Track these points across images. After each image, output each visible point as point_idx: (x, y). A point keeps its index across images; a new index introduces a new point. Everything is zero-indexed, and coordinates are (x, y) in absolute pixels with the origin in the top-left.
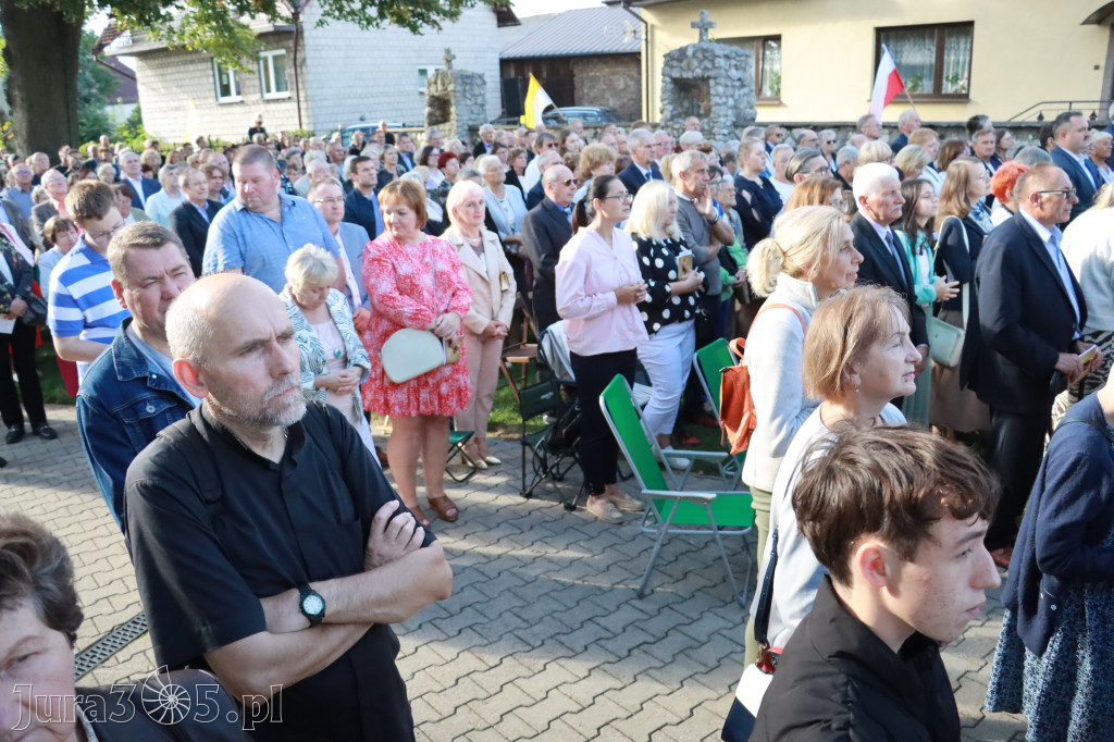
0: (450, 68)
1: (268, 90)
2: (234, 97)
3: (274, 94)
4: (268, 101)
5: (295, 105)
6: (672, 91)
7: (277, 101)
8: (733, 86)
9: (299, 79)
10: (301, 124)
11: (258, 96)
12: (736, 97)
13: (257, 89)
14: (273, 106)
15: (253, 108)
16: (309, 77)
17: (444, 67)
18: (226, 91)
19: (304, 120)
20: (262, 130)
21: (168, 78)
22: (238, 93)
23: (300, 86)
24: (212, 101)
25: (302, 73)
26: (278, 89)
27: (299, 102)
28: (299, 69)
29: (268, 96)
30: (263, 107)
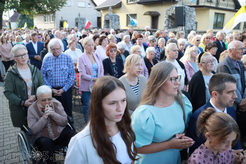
2: (46, 22)
7: (52, 23)
8: (82, 24)
9: (55, 19)
10: (55, 27)
11: (50, 22)
12: (82, 25)
16: (56, 19)
18: (45, 21)
21: (38, 18)
22: (47, 21)
23: (55, 21)
24: (43, 22)
26: (53, 21)
27: (55, 23)
30: (50, 24)
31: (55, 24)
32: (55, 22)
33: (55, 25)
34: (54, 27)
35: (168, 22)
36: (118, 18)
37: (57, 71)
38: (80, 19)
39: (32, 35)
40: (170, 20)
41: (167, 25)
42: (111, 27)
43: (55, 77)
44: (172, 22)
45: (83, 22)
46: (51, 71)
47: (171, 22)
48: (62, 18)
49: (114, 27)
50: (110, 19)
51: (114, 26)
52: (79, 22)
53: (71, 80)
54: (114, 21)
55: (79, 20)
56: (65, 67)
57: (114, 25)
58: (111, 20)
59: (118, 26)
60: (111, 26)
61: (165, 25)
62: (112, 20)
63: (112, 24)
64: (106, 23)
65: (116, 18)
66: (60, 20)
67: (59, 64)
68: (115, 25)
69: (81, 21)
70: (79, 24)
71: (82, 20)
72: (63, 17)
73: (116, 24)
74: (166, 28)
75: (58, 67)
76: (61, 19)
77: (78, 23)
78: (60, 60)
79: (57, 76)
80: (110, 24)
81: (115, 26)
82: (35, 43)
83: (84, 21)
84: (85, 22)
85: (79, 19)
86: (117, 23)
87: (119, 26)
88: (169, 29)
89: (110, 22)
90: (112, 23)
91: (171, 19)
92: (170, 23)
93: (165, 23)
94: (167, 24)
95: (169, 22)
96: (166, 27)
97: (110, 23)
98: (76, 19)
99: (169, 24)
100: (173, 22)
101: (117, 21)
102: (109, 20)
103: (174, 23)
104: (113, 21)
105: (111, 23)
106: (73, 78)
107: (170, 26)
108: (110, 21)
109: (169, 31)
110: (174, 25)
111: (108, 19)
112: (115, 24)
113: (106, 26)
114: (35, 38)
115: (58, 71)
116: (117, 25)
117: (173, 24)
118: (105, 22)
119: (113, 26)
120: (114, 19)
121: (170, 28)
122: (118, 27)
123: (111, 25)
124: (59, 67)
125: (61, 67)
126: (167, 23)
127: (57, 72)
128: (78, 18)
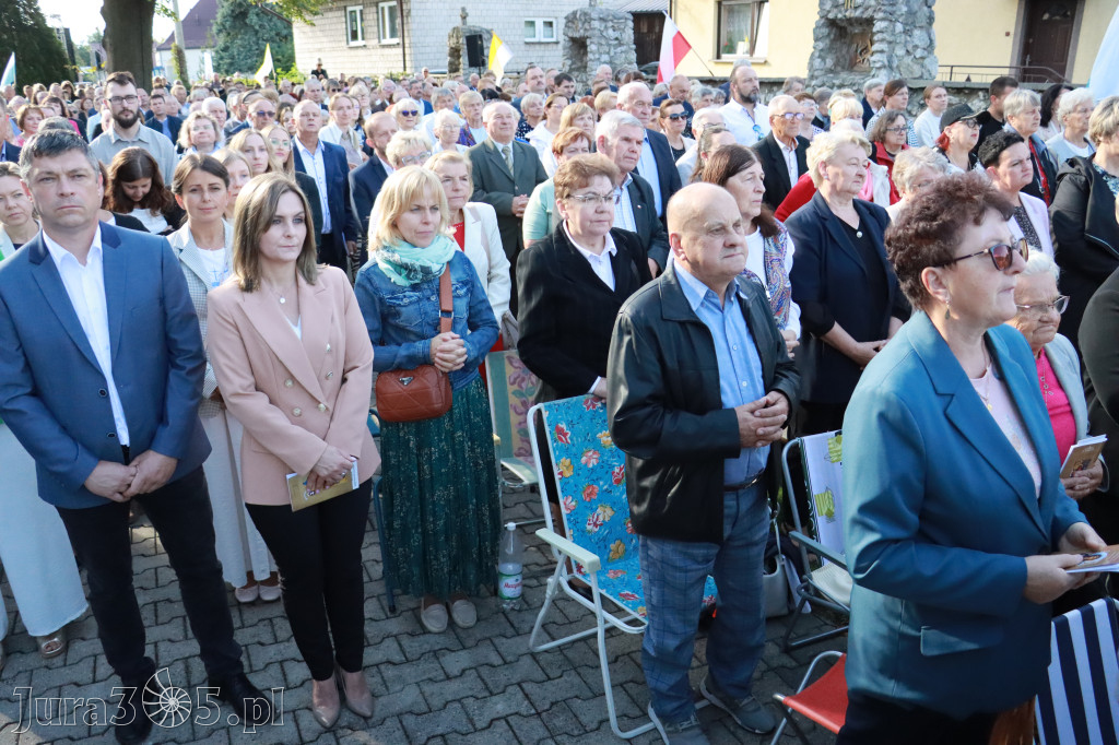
0: (466, 23)
1: (384, 37)
2: (359, 42)
3: (388, 41)
4: (384, 46)
5: (399, 51)
6: (571, 48)
7: (390, 46)
9: (406, 27)
10: (405, 67)
11: (376, 41)
13: (376, 35)
14: (387, 51)
15: (373, 52)
16: (413, 26)
17: (459, 23)
18: (354, 36)
19: (408, 64)
20: (323, 72)
22: (363, 38)
23: (406, 34)
24: (344, 44)
25: (408, 23)
26: (393, 36)
27: (404, 48)
28: (405, 20)
29: (384, 42)
30: (381, 51)
31: (407, 51)
32: (407, 41)
33: (407, 58)
34: (402, 64)
36: (925, 9)
38: (601, 19)
42: (882, 66)
48: (464, 18)
49: (897, 67)
50: (877, 15)
51: (901, 58)
52: (596, 33)
54: (905, 24)
55: (595, 24)
57: (900, 51)
58: (881, 19)
59: (922, 58)
60: (885, 63)
62: (889, 17)
63: (894, 49)
64: (836, 43)
65: (915, 7)
66: (454, 29)
68: (908, 53)
69: (606, 28)
70: (592, 47)
73: (915, 47)
77: (588, 41)
80: (874, 47)
81: (908, 60)
83: (623, 31)
85: (593, 15)
86: (917, 42)
87: (927, 62)
89: (881, 31)
90: (889, 43)
97: (877, 37)
98: (571, 20)
101: (922, 28)
102: (870, 21)
104: (899, 27)
105: (881, 40)
108: (879, 25)
111: (856, 14)
112: (910, 48)
116: (919, 53)
119: (895, 63)
120: (904, 9)
122: (922, 66)
123: (881, 52)
128: (585, 14)
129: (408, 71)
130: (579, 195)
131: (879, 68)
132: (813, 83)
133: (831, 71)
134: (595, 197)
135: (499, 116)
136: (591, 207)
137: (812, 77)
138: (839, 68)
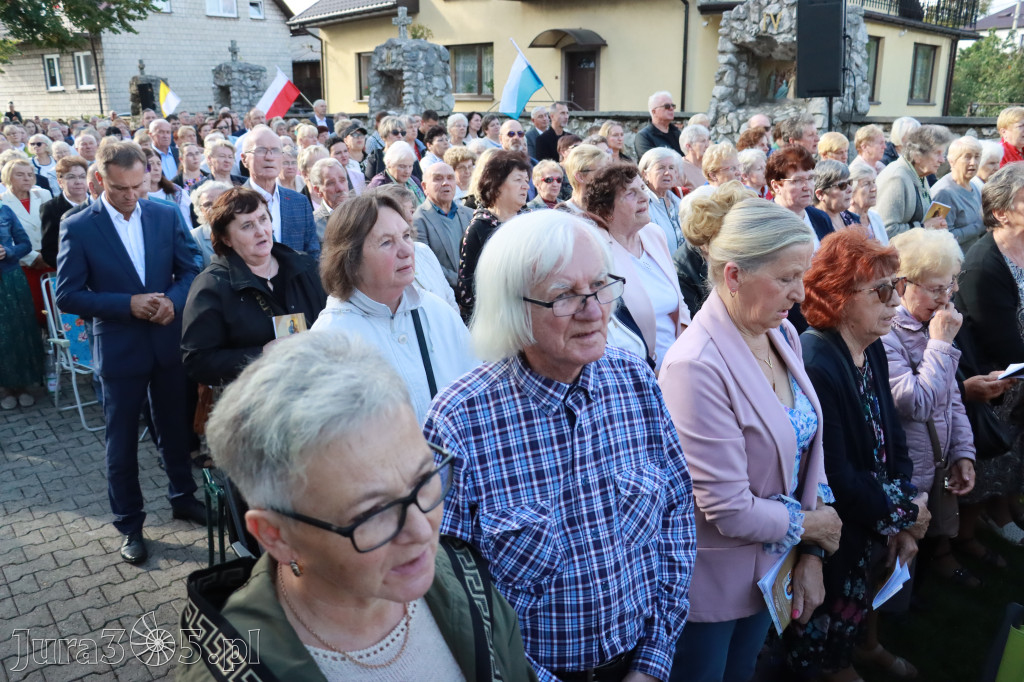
0: (142, 73)
1: (82, 84)
2: (58, 87)
3: (85, 87)
4: (82, 92)
5: (96, 96)
6: (220, 94)
7: (87, 91)
8: (248, 92)
9: (100, 75)
10: (102, 111)
11: (74, 87)
12: (251, 98)
13: (74, 82)
14: (85, 96)
15: (72, 96)
16: (107, 74)
17: (138, 74)
18: (53, 83)
19: (104, 108)
22: (61, 84)
23: (101, 80)
24: (44, 89)
25: (102, 71)
26: (89, 82)
27: (100, 93)
28: (99, 68)
29: (82, 88)
30: (78, 96)
31: (103, 96)
32: (102, 87)
33: (104, 102)
34: (99, 108)
35: (734, 73)
36: (440, 63)
37: (592, 517)
38: (241, 71)
39: (107, 163)
40: (743, 68)
41: (730, 89)
42: (411, 103)
43: (585, 579)
44: (751, 74)
45: (254, 83)
46: (538, 536)
47: (746, 75)
48: (142, 68)
49: (423, 103)
50: (406, 68)
51: (424, 97)
52: (237, 82)
53: (682, 569)
54: (425, 74)
55: (236, 75)
56: (640, 473)
57: (423, 92)
58: (408, 71)
59: (442, 96)
60: (413, 100)
61: (719, 90)
62: (413, 69)
63: (418, 91)
64: (384, 86)
65: (432, 62)
66: (134, 78)
67: (596, 456)
68: (430, 93)
69: (245, 78)
70: (234, 94)
71: (248, 75)
72: (145, 62)
73: (435, 89)
74: (723, 104)
75: (594, 479)
76: (138, 73)
77: (231, 89)
78: (597, 418)
79: (603, 573)
80: (405, 90)
81: (430, 98)
82: (127, 216)
83: (259, 80)
84: (261, 85)
85: (234, 68)
86: (436, 86)
87: (445, 99)
88: (741, 111)
89: (408, 79)
90: (415, 87)
91: (748, 64)
92: (742, 82)
93: (719, 81)
94: (730, 86)
95: (738, 74)
96: (723, 99)
97: (405, 83)
98: (218, 72)
99: (736, 87)
100: (753, 78)
101: (439, 76)
102: (401, 72)
103: (758, 81)
104: (421, 76)
105: (409, 85)
106: (686, 547)
107: (741, 94)
108: (406, 75)
109: (741, 118)
110: (757, 90)
111: (393, 67)
112: (431, 90)
113: (383, 101)
114: (128, 181)
115: (601, 520)
116: (438, 93)
117: (753, 88)
118: (377, 79)
119: (420, 100)
120: (423, 63)
121: (740, 105)
122: (442, 102)
123: (409, 93)
124: (603, 483)
125: (619, 478)
126: (728, 79)
127: (596, 534)
128: (228, 67)
129: (105, 114)
130: (65, 176)
131: (409, 104)
132: (372, 116)
133: (384, 107)
134: (73, 177)
135: (84, 144)
136: (72, 182)
137: (371, 112)
138: (390, 105)
